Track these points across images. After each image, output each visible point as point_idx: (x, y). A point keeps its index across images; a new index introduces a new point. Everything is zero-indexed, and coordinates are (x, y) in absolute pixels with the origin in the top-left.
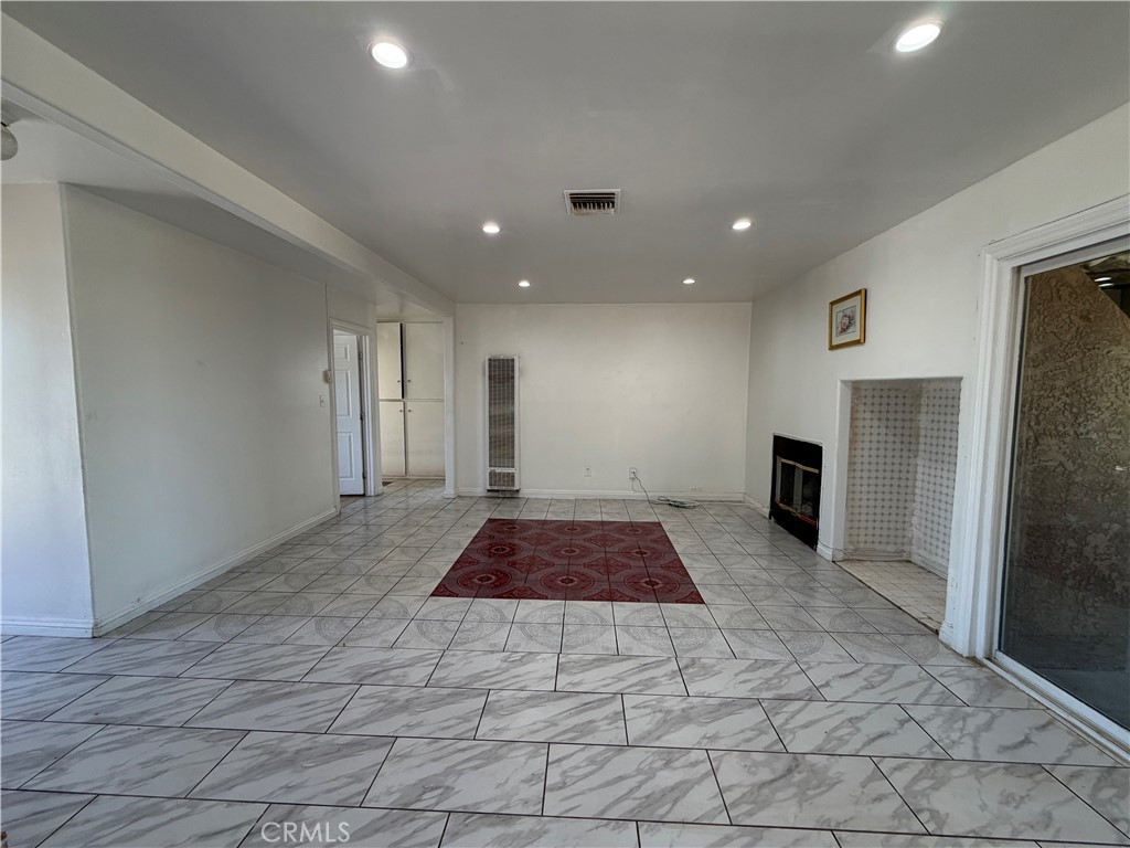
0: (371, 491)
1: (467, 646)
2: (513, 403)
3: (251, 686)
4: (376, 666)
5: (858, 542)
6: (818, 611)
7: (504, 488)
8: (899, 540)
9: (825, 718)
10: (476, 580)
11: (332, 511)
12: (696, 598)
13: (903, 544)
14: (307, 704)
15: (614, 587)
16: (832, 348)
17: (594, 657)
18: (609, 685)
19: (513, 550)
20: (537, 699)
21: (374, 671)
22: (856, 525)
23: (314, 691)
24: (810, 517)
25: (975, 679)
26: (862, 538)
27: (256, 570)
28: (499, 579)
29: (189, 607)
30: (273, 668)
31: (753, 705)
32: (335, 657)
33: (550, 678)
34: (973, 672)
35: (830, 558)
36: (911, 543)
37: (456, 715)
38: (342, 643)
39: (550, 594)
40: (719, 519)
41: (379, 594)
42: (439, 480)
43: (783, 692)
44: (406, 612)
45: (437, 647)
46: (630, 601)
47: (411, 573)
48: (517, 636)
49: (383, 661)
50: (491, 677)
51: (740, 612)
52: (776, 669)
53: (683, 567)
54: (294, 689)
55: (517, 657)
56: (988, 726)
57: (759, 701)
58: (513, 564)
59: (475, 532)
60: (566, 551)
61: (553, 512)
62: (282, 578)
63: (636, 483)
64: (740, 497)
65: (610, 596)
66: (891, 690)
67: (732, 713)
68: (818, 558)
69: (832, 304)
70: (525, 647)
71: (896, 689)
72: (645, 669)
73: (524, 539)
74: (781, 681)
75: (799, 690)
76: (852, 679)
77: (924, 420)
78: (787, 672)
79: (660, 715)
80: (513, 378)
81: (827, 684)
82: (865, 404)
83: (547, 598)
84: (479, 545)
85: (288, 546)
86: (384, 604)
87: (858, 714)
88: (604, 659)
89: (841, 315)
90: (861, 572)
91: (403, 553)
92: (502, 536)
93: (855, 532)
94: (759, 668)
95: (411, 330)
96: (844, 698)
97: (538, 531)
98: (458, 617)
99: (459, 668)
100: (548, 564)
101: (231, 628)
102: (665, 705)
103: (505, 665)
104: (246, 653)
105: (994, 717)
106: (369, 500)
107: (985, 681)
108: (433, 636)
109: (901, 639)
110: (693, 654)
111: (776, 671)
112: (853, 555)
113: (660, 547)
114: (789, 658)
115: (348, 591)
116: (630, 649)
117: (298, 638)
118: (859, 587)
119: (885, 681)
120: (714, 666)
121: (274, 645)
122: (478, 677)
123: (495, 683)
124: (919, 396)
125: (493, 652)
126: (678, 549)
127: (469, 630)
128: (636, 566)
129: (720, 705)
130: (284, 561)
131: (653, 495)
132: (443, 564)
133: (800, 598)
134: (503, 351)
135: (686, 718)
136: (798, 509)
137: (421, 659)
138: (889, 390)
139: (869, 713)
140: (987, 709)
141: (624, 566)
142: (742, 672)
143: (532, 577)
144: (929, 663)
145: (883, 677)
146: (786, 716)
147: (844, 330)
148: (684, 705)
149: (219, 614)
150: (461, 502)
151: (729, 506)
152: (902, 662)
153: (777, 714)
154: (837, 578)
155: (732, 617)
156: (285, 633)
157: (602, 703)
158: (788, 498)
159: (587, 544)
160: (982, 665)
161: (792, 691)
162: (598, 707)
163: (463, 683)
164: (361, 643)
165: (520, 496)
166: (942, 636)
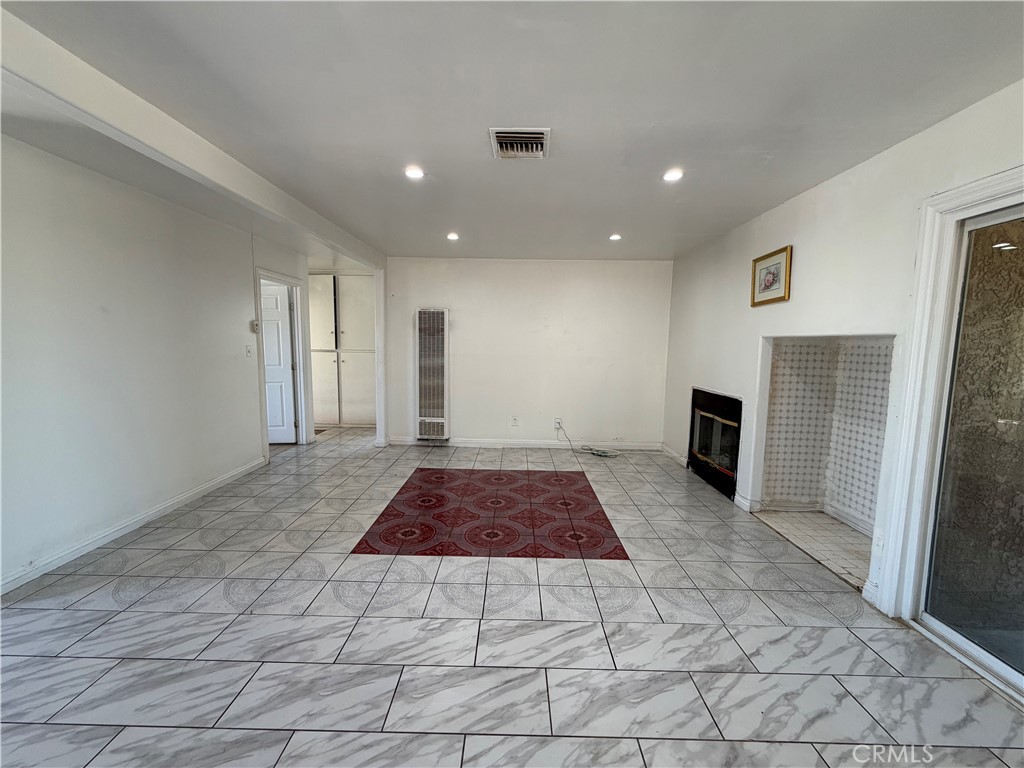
0: (303, 439)
1: (385, 612)
2: (443, 356)
3: (139, 667)
4: (283, 638)
5: (775, 494)
6: (742, 568)
7: (434, 437)
8: (813, 492)
9: (760, 694)
10: (400, 535)
11: (261, 460)
12: (619, 554)
13: (816, 495)
14: (199, 689)
15: (538, 541)
16: (754, 304)
17: (516, 623)
18: (532, 657)
19: (441, 500)
20: (455, 677)
21: (279, 644)
22: (773, 477)
23: (211, 671)
24: (727, 468)
25: (906, 644)
26: (778, 490)
27: (171, 525)
28: (423, 533)
29: (90, 569)
30: (168, 642)
31: (684, 680)
32: (238, 628)
33: (470, 650)
34: (900, 635)
35: (747, 509)
36: (824, 495)
37: (364, 699)
38: (248, 611)
39: (472, 549)
40: (640, 469)
41: (297, 551)
42: (370, 428)
43: (714, 662)
44: (323, 572)
45: (351, 613)
46: (554, 557)
47: (335, 527)
48: (438, 601)
49: (292, 632)
50: (408, 649)
51: (664, 568)
52: (704, 635)
53: (606, 519)
54: (187, 669)
55: (436, 624)
56: (926, 701)
57: (690, 675)
58: (439, 517)
59: (402, 483)
60: (492, 503)
61: (481, 462)
62: (198, 534)
63: (561, 432)
64: (658, 446)
65: (535, 552)
66: (823, 659)
67: (661, 691)
68: (735, 509)
69: (756, 261)
70: (444, 613)
71: (828, 657)
72: (570, 638)
73: (451, 489)
74: (710, 650)
75: (729, 660)
76: (783, 645)
77: (840, 376)
78: (716, 638)
79: (586, 695)
80: (443, 329)
81: (757, 653)
82: (785, 360)
83: (471, 555)
84: (406, 496)
85: (209, 499)
86: (301, 562)
87: (793, 689)
88: (528, 626)
89: (765, 272)
90: (777, 523)
91: (328, 504)
92: (430, 486)
93: (772, 484)
94: (688, 634)
95: (343, 282)
96: (777, 669)
97: (466, 481)
98: (377, 578)
99: (374, 640)
100: (473, 517)
101: (131, 593)
102: (592, 681)
103: (422, 634)
104: (141, 623)
105: (931, 690)
106: (302, 449)
107: (915, 645)
108: (348, 600)
109: (825, 598)
110: (619, 618)
111: (705, 637)
112: (769, 506)
113: (584, 498)
114: (716, 622)
115: (265, 549)
116: (553, 613)
117: (202, 605)
118: (778, 540)
119: (816, 647)
120: (641, 632)
121: (175, 614)
122: (392, 650)
123: (411, 657)
124: (837, 353)
125: (410, 619)
126: (601, 499)
127: (388, 593)
128: (561, 517)
129: (650, 680)
130: (202, 514)
131: (577, 445)
132: (366, 518)
133: (722, 552)
134: (433, 304)
135: (614, 698)
136: (716, 460)
137: (333, 628)
138: (809, 347)
139: (804, 687)
140: (922, 680)
141: (550, 519)
142: (671, 639)
143: (457, 530)
144: (856, 625)
145: (813, 643)
146: (720, 691)
147: (767, 287)
148: (611, 681)
149: (121, 577)
150: (390, 450)
151: (649, 455)
152: (828, 624)
153: (710, 690)
154: (756, 530)
155: (656, 574)
156: (188, 599)
157: (525, 679)
158: (706, 448)
159: (513, 494)
160: (909, 627)
161: (723, 662)
162: (521, 685)
163: (376, 658)
164: (270, 609)
165: (450, 444)
166: (864, 594)
